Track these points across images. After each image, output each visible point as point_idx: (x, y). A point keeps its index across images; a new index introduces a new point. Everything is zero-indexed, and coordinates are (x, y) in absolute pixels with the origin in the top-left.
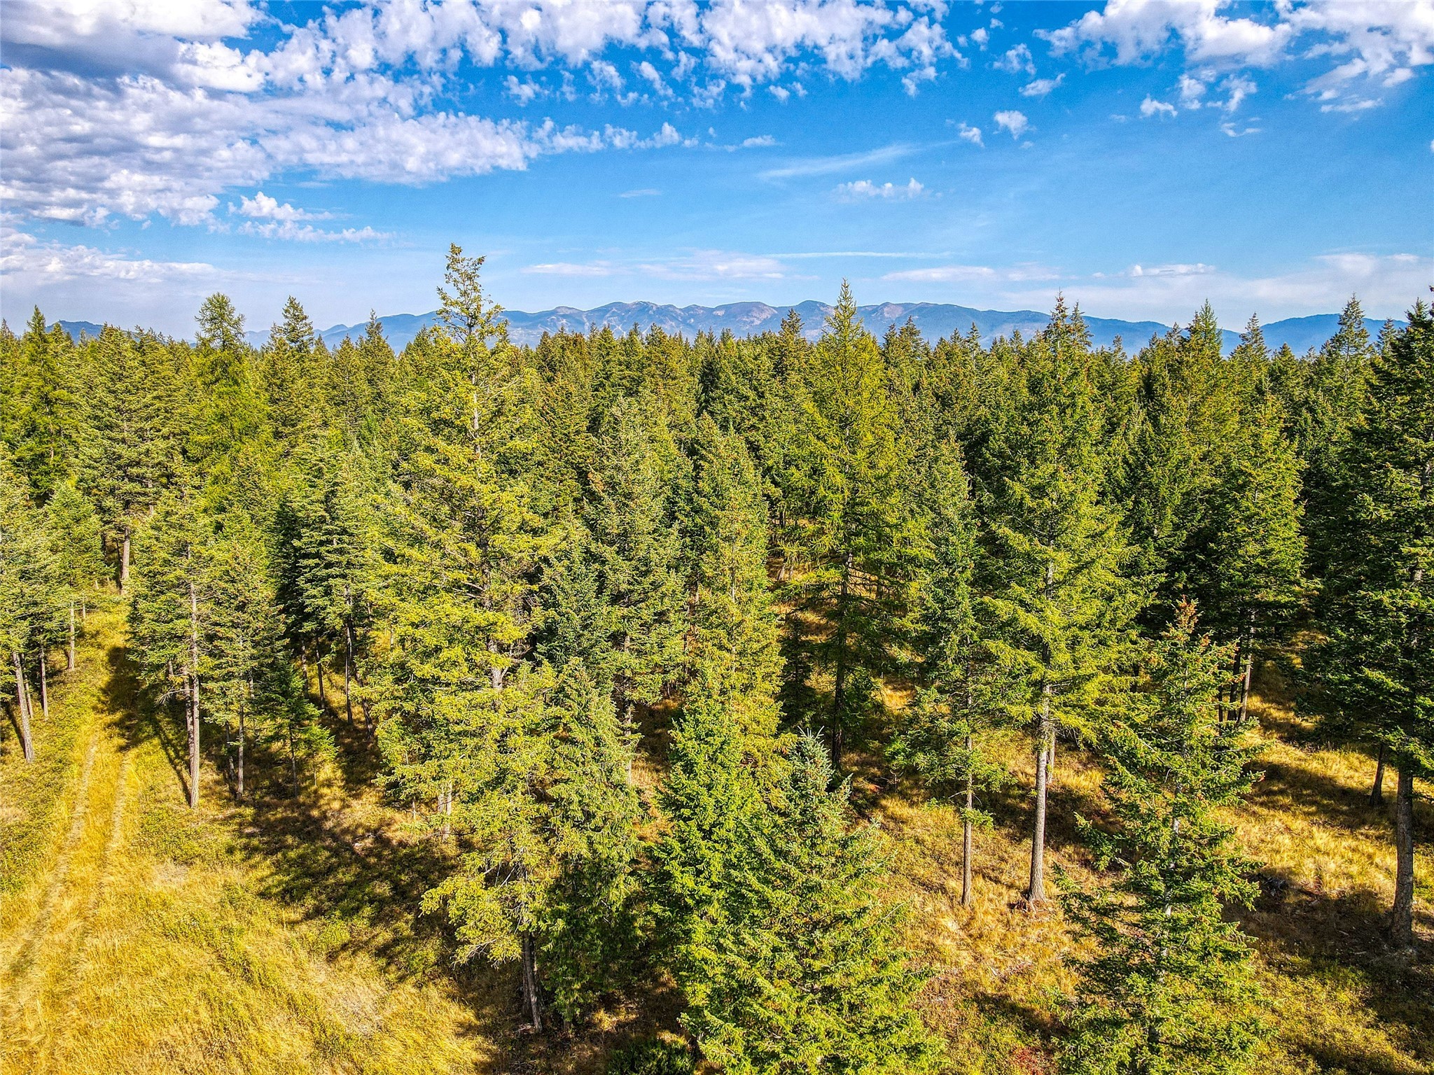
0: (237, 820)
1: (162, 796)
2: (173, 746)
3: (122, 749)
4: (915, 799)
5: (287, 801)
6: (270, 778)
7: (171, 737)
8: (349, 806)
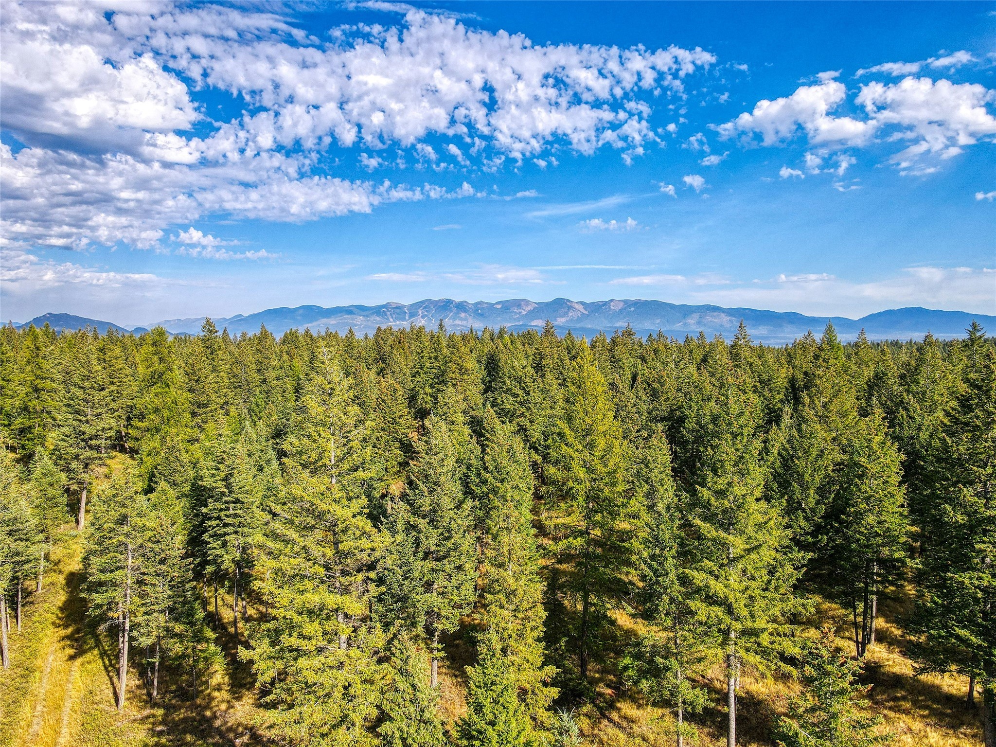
0: (151, 720)
1: (98, 698)
2: (108, 656)
3: (72, 658)
4: (641, 702)
5: (188, 703)
6: (176, 683)
7: (107, 648)
8: (233, 707)
